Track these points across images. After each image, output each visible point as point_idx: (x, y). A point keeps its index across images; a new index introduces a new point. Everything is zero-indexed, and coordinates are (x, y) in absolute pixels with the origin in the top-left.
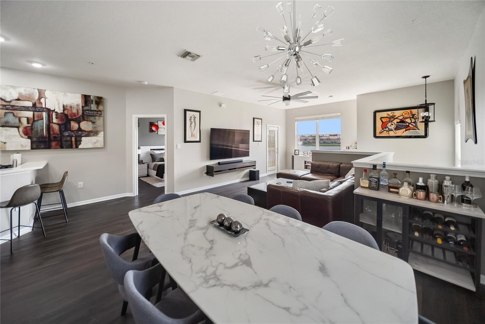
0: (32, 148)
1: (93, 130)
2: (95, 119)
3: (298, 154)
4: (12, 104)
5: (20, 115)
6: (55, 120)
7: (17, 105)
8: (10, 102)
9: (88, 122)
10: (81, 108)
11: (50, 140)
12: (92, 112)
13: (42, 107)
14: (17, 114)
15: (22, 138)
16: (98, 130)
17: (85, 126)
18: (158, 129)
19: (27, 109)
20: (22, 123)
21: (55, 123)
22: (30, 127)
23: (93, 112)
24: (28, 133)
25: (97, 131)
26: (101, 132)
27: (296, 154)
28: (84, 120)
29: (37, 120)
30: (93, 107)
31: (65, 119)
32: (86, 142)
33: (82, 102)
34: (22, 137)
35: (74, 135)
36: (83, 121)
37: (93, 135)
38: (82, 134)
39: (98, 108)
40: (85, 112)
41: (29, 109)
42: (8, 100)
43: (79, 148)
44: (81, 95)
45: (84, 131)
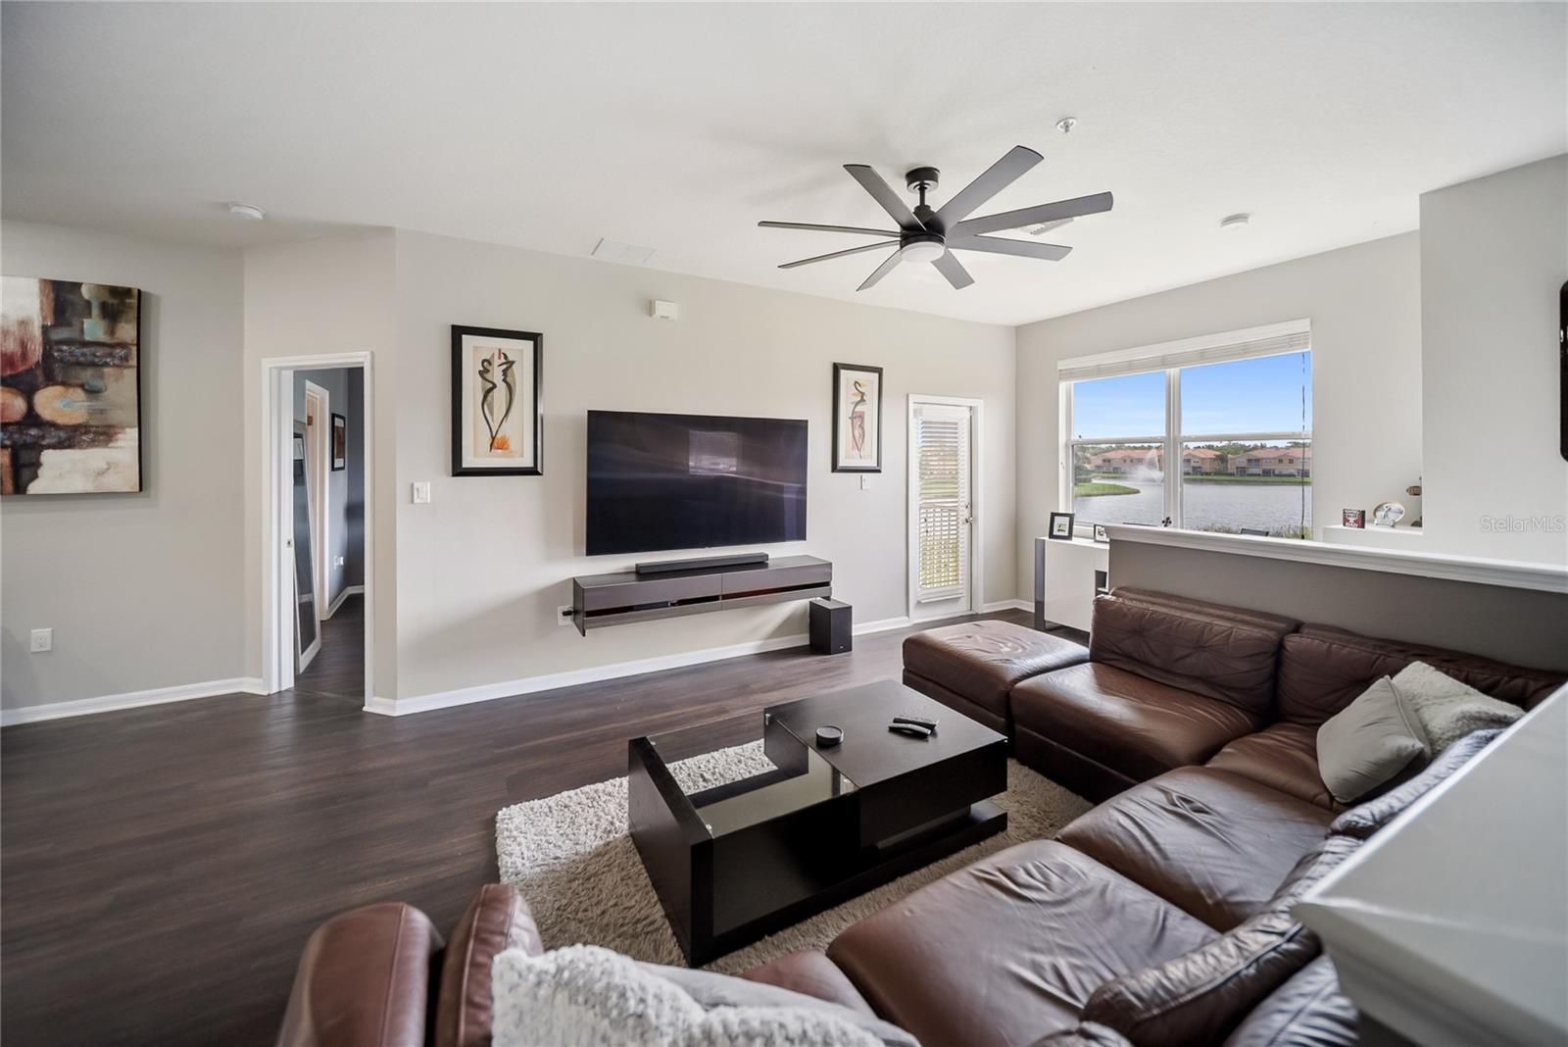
1: (92, 423)
2: (101, 377)
3: (1066, 534)
9: (71, 390)
10: (37, 332)
12: (85, 350)
16: (113, 422)
17: (57, 404)
23: (93, 349)
25: (110, 426)
26: (128, 430)
27: (1055, 533)
28: (50, 380)
30: (93, 328)
32: (58, 469)
33: (42, 309)
35: (8, 442)
36: (47, 386)
37: (93, 443)
38: (43, 437)
39: (112, 332)
40: (55, 347)
43: (28, 493)
44: (37, 280)
45: (53, 425)
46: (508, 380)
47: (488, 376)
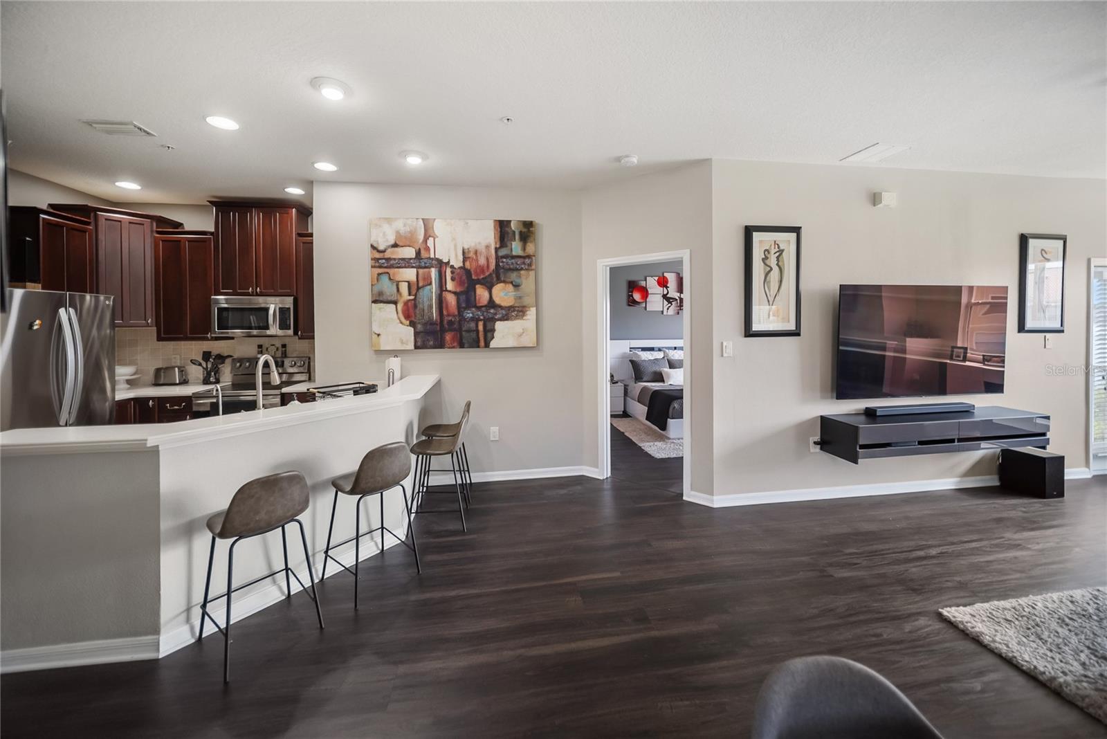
0: (416, 347)
1: (516, 305)
2: (520, 277)
4: (387, 255)
5: (398, 278)
6: (450, 285)
7: (394, 257)
8: (384, 252)
9: (507, 285)
10: (493, 252)
11: (443, 330)
12: (513, 261)
13: (430, 258)
14: (394, 274)
15: (401, 325)
16: (525, 304)
17: (503, 294)
18: (647, 297)
19: (405, 263)
20: (401, 294)
21: (450, 291)
22: (413, 302)
23: (516, 260)
24: (411, 314)
25: (524, 307)
26: (531, 309)
28: (499, 281)
29: (423, 287)
30: (516, 247)
31: (466, 281)
32: (505, 333)
33: (495, 238)
34: (401, 323)
35: (482, 317)
36: (498, 283)
37: (517, 317)
38: (496, 314)
39: (524, 249)
40: (501, 260)
41: (411, 263)
42: (381, 248)
43: (491, 347)
44: (492, 221)
45: (500, 307)
46: (780, 264)
47: (767, 262)
